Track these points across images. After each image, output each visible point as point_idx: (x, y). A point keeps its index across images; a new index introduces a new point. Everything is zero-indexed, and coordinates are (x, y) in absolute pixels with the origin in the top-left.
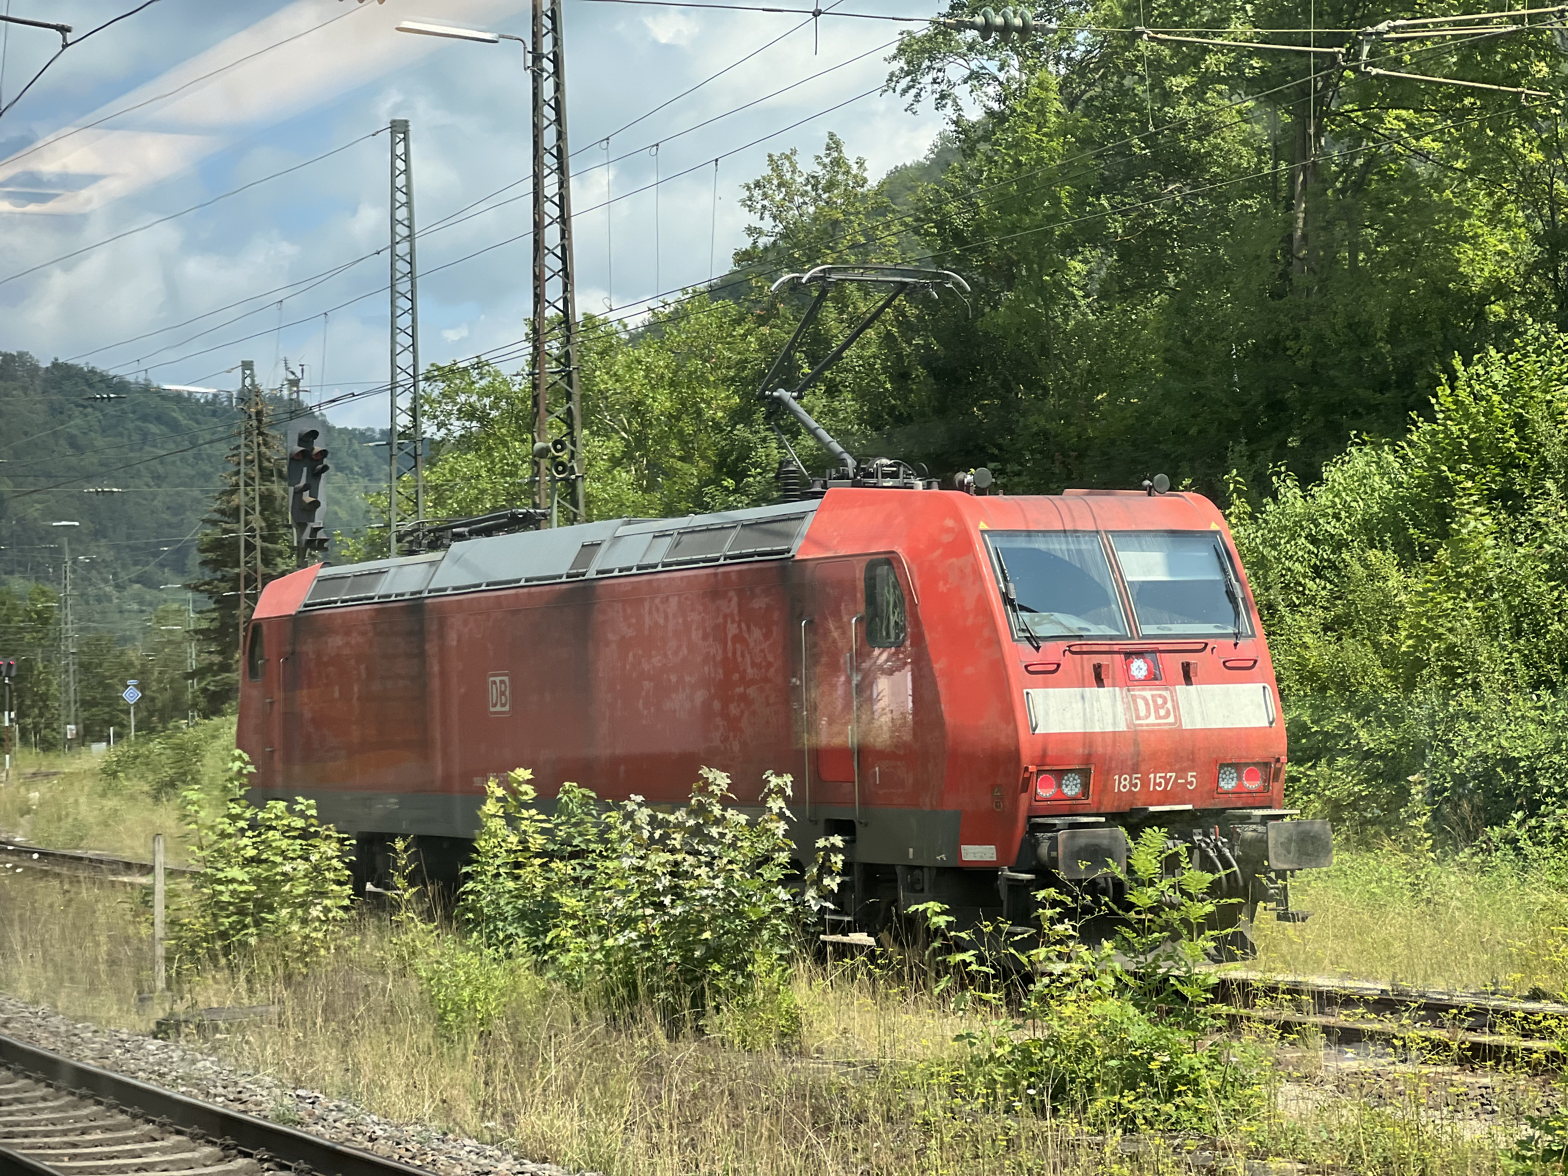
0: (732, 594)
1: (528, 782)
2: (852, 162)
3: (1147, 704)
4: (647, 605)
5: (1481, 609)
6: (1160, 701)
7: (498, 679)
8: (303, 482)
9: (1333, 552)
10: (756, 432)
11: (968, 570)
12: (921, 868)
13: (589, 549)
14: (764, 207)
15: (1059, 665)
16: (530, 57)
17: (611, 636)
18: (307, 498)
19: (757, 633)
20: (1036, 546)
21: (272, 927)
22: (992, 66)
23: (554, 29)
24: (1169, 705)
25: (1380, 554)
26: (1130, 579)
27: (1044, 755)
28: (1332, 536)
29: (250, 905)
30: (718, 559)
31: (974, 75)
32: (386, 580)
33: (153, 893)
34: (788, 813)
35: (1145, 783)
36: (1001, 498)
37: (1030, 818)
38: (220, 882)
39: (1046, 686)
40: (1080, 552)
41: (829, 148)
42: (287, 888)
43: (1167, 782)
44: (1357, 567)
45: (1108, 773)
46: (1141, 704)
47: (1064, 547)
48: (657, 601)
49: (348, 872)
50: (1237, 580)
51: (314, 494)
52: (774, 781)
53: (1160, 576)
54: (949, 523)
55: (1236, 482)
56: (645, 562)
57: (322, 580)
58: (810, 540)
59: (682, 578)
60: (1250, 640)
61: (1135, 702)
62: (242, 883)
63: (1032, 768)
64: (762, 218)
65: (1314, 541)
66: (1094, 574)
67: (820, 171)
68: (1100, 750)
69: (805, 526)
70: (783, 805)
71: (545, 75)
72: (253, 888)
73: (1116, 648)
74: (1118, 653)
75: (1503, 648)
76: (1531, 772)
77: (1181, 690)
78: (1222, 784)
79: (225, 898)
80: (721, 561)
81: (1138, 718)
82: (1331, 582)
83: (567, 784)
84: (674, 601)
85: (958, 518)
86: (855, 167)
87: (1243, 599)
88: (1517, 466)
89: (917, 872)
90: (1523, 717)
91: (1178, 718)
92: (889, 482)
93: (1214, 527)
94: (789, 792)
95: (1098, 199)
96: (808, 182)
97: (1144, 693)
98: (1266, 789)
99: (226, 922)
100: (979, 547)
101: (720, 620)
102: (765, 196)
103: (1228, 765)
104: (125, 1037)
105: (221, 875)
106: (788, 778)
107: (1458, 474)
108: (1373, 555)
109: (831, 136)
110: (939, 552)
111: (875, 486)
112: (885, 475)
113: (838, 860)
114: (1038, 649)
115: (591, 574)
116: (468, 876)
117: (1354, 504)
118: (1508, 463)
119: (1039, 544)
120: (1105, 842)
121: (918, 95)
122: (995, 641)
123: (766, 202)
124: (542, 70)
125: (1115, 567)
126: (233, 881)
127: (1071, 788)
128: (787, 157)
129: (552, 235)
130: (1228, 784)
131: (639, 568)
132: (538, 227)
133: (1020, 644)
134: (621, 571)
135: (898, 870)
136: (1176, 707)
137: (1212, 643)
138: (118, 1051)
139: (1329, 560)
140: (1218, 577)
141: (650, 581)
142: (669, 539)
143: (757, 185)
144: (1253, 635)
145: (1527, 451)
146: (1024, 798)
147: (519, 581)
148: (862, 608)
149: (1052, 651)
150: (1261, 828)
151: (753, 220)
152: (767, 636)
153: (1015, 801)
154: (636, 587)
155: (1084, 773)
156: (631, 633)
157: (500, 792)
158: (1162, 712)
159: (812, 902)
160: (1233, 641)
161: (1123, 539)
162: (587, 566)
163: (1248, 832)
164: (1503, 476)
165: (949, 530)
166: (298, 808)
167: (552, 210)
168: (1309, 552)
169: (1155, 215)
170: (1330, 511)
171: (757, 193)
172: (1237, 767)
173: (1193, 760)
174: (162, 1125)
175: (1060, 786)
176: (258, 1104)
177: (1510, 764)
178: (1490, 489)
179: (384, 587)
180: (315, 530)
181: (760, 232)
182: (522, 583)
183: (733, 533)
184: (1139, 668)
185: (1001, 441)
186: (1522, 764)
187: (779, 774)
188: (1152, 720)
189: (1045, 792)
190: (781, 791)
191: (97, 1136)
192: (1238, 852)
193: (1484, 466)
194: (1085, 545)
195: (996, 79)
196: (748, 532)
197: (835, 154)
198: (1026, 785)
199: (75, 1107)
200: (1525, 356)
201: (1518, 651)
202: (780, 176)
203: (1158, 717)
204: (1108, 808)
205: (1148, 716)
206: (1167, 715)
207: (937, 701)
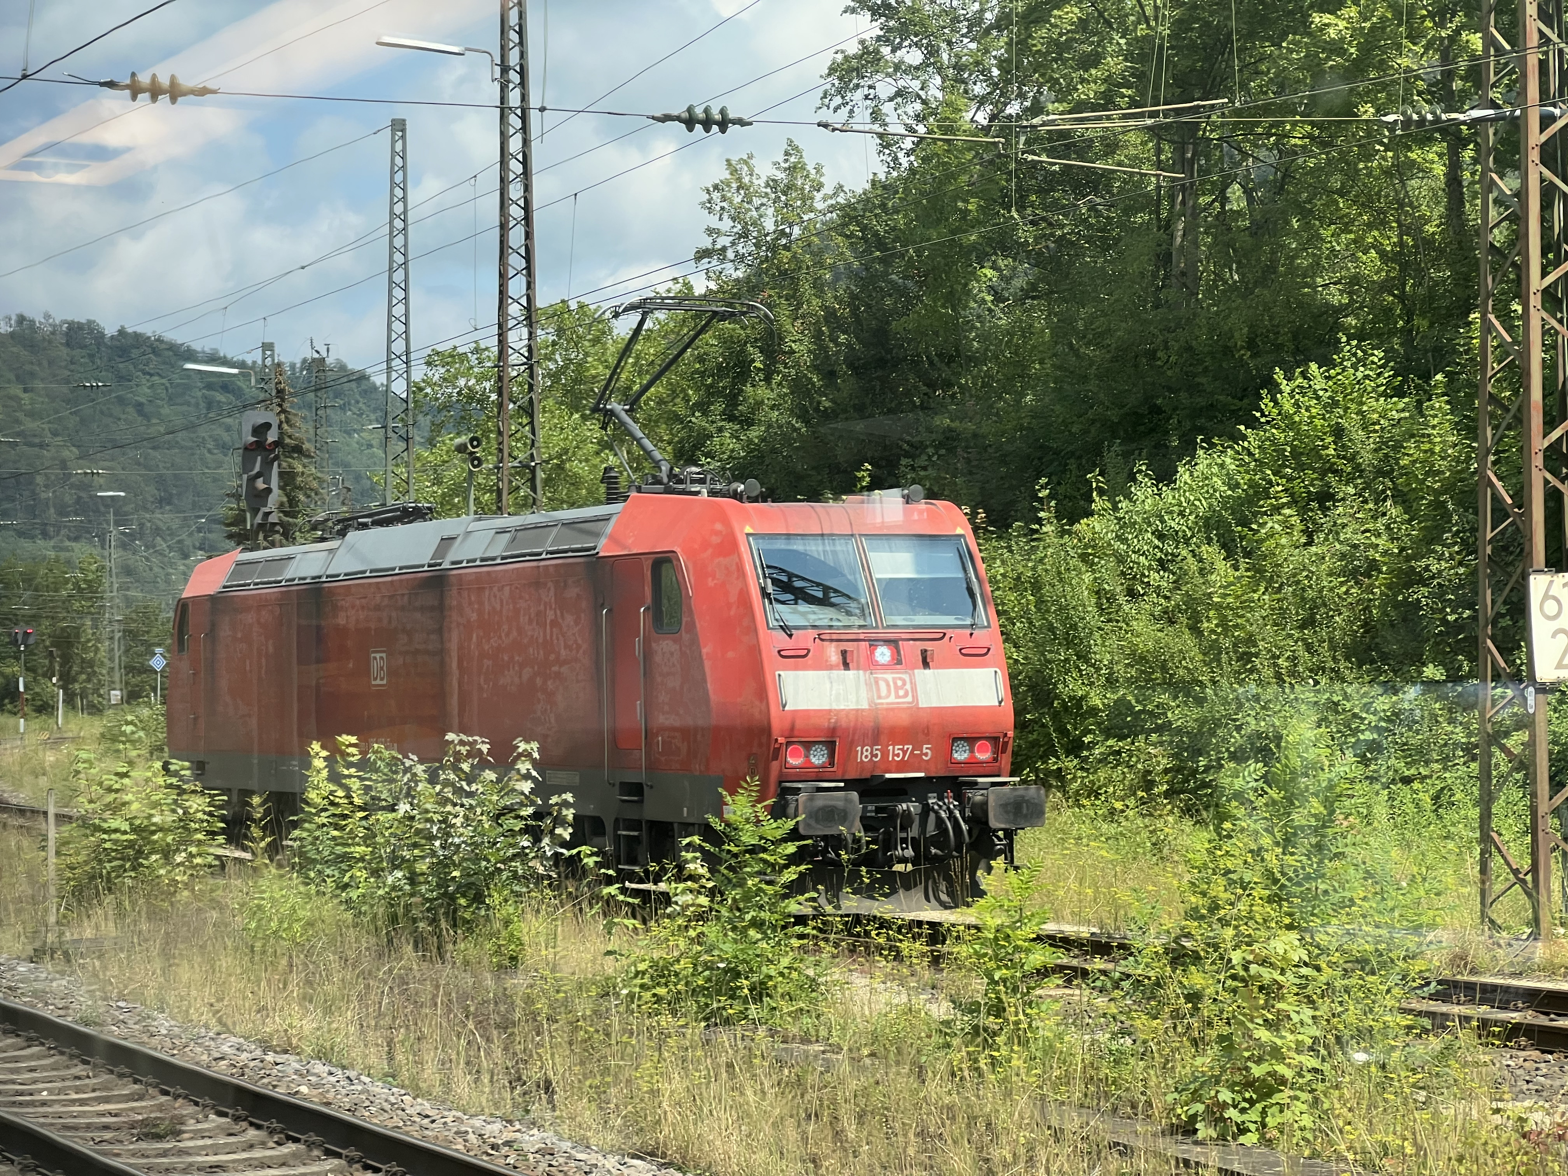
0: (550, 584)
2: (810, 167)
3: (888, 685)
6: (900, 683)
7: (378, 656)
8: (257, 468)
10: (713, 422)
11: (734, 567)
14: (723, 208)
16: (498, 70)
18: (260, 484)
19: (569, 619)
21: (147, 872)
22: (916, 85)
23: (521, 43)
24: (908, 686)
27: (792, 729)
28: (1177, 532)
29: (131, 852)
30: (540, 554)
31: (899, 93)
34: (534, 773)
35: (885, 754)
37: (781, 782)
38: (105, 832)
39: (796, 668)
40: (834, 553)
41: (787, 153)
43: (905, 753)
45: (852, 745)
47: (820, 548)
48: (495, 589)
50: (977, 577)
51: (267, 481)
53: (908, 572)
54: (718, 526)
55: (1098, 481)
56: (486, 555)
57: (239, 564)
58: (612, 538)
60: (985, 631)
61: (877, 683)
62: (125, 833)
63: (781, 740)
64: (721, 219)
65: (1161, 536)
67: (780, 175)
69: (610, 527)
70: (530, 767)
71: (511, 86)
72: (133, 837)
73: (862, 637)
78: (955, 755)
81: (879, 697)
84: (507, 589)
85: (726, 522)
86: (813, 172)
87: (982, 595)
88: (1334, 471)
91: (915, 697)
93: (959, 531)
95: (1009, 212)
96: (767, 185)
97: (885, 676)
98: (995, 760)
100: (743, 548)
101: (542, 607)
102: (724, 199)
104: (3, 961)
105: (105, 825)
109: (790, 142)
110: (710, 551)
113: (569, 814)
115: (445, 566)
120: (840, 804)
121: (854, 109)
122: (753, 629)
123: (724, 204)
124: (509, 81)
125: (867, 567)
126: (116, 831)
127: (818, 758)
128: (746, 163)
129: (516, 237)
130: (961, 755)
131: (482, 560)
132: (504, 227)
133: (774, 632)
136: (914, 689)
137: (950, 633)
140: (961, 575)
141: (488, 573)
143: (716, 187)
144: (989, 626)
146: (775, 765)
147: (394, 569)
148: (649, 600)
151: (713, 221)
152: (577, 623)
154: (479, 577)
155: (830, 745)
157: (324, 754)
158: (901, 693)
160: (969, 631)
162: (443, 557)
165: (717, 533)
167: (516, 212)
168: (1154, 547)
171: (716, 195)
172: (971, 741)
173: (928, 734)
180: (267, 514)
181: (718, 232)
183: (555, 530)
188: (892, 699)
190: (528, 755)
192: (968, 813)
193: (1303, 470)
195: (919, 96)
196: (565, 530)
197: (793, 159)
198: (776, 754)
202: (739, 179)
203: (897, 696)
204: (852, 775)
205: (888, 696)
206: (906, 695)
207: (704, 680)
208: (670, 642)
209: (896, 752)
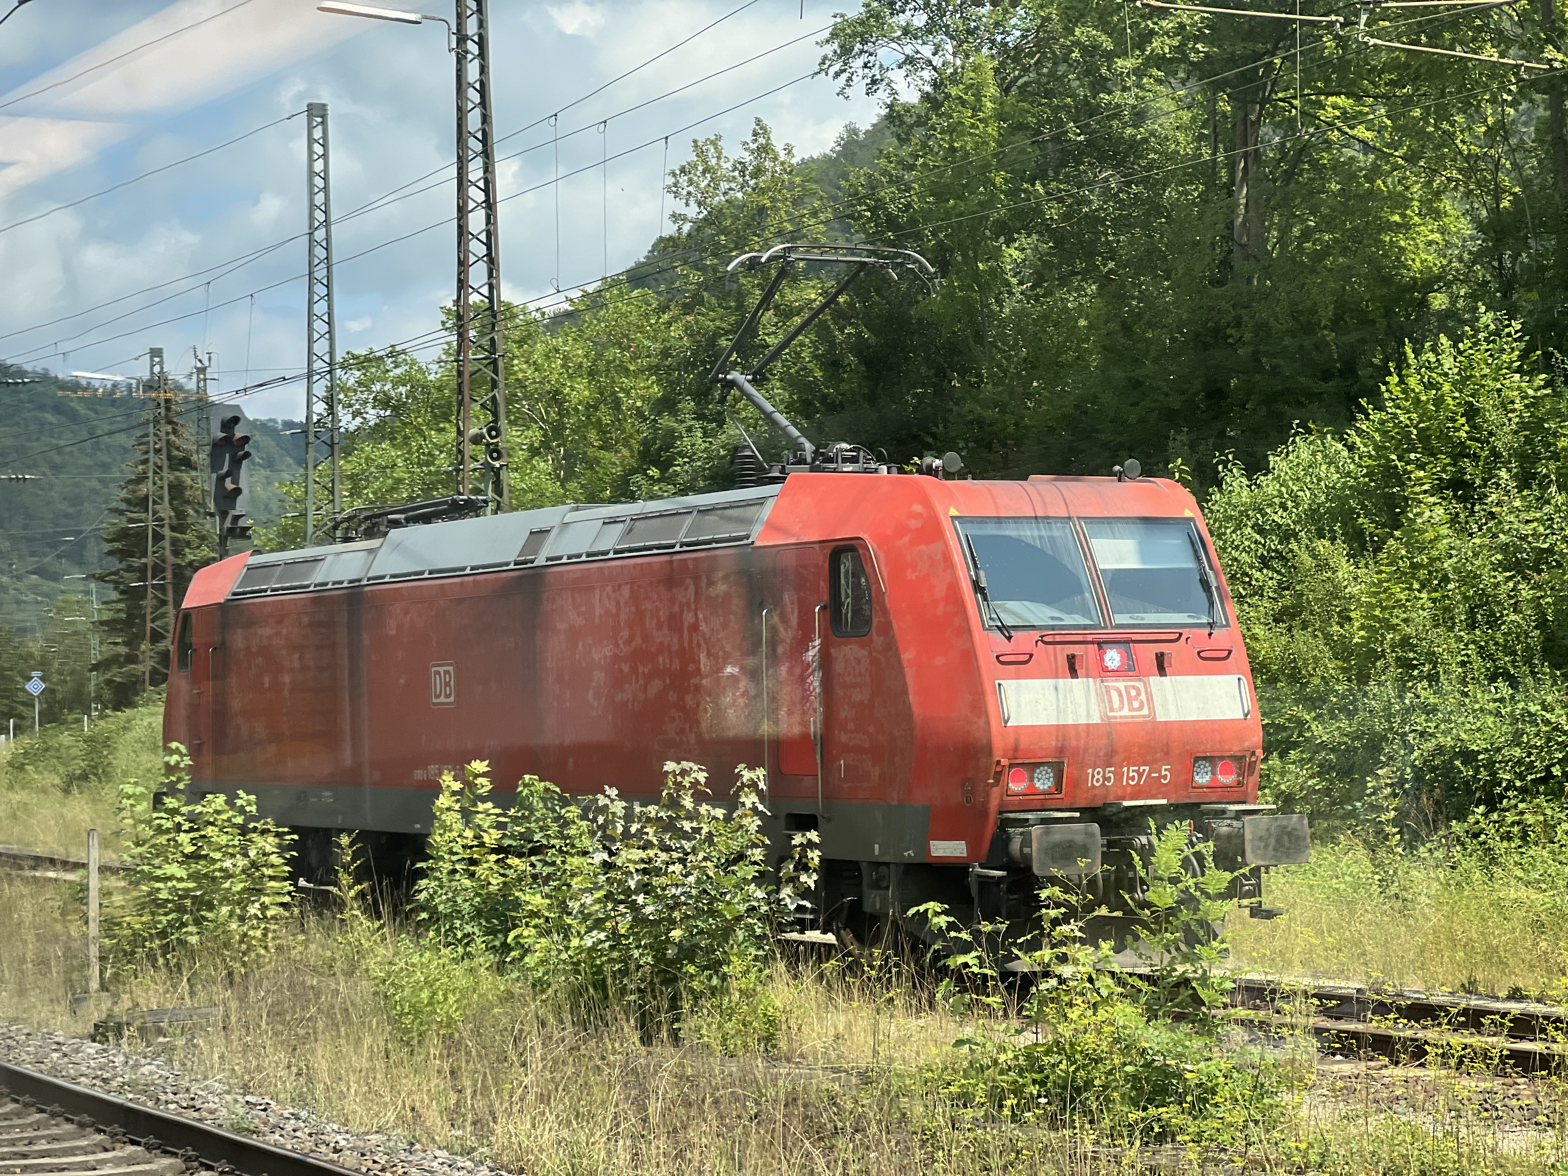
0: (689, 582)
1: (484, 775)
2: (779, 148)
3: (1120, 695)
4: (597, 593)
5: (1434, 601)
6: (1133, 693)
7: (441, 670)
8: (226, 469)
9: (1280, 543)
10: (682, 422)
11: (939, 557)
12: (887, 864)
13: (539, 535)
14: (689, 193)
15: (1031, 655)
16: (454, 38)
17: (561, 626)
18: (229, 485)
19: (715, 622)
20: (1007, 533)
21: (211, 926)
22: (927, 51)
23: (480, 11)
24: (1143, 697)
25: (1327, 543)
26: (1102, 566)
27: (1016, 749)
28: (1279, 526)
29: (188, 902)
30: (673, 546)
31: (909, 60)
32: (322, 568)
33: (88, 889)
34: (761, 807)
35: (1119, 776)
36: (969, 483)
37: (1001, 813)
38: (158, 879)
39: (1018, 677)
40: (1052, 539)
41: (755, 134)
42: (227, 885)
43: (1140, 775)
44: (1305, 557)
45: (1082, 766)
46: (1114, 695)
47: (1036, 533)
48: (609, 589)
49: (287, 868)
50: (1211, 568)
51: (235, 481)
52: (747, 775)
53: (1132, 563)
54: (918, 508)
55: (1181, 471)
56: (595, 549)
57: (252, 568)
58: (771, 526)
59: (635, 566)
60: (1224, 630)
61: (1108, 692)
62: (181, 880)
63: (1004, 762)
64: (687, 205)
65: (1260, 531)
66: (1067, 562)
67: (747, 157)
68: (1073, 743)
69: (766, 511)
70: (756, 800)
71: (470, 57)
72: (192, 885)
73: (1090, 638)
74: (1092, 642)
75: (1460, 639)
76: (1490, 765)
77: (1155, 680)
78: (1197, 778)
79: (164, 895)
80: (677, 548)
81: (1112, 710)
82: (1278, 572)
83: (527, 777)
84: (626, 589)
85: (927, 504)
86: (782, 153)
87: (1217, 588)
88: (1468, 456)
89: (883, 869)
90: (1482, 710)
91: (1152, 710)
92: (849, 467)
93: (1188, 513)
94: (762, 785)
95: (1033, 185)
96: (735, 168)
97: (1117, 684)
98: (1240, 784)
99: (164, 919)
100: (949, 534)
101: (676, 609)
102: (691, 182)
103: (1205, 758)
104: (61, 1039)
105: (159, 872)
106: (761, 772)
107: (1407, 464)
108: (1322, 546)
109: (758, 121)
110: (906, 539)
111: (835, 471)
112: (845, 460)
113: (815, 856)
114: (1009, 638)
115: (540, 561)
116: (423, 874)
117: (1300, 493)
118: (1459, 452)
119: (1011, 531)
120: (1079, 839)
121: (850, 79)
122: (966, 630)
123: (691, 189)
124: (467, 52)
125: (1089, 555)
126: (171, 878)
127: (1043, 782)
128: (713, 143)
129: (476, 221)
130: (1202, 778)
131: (588, 555)
132: (462, 212)
133: (990, 633)
134: (569, 558)
135: (863, 866)
136: (1150, 699)
137: (1186, 633)
138: (55, 1055)
139: (1276, 551)
140: (1191, 565)
141: (601, 568)
142: (621, 525)
143: (683, 170)
144: (1228, 625)
145: (1477, 440)
146: (995, 792)
148: (826, 597)
149: (1024, 641)
150: (1235, 823)
151: (679, 207)
152: (725, 625)
153: (987, 796)
154: (585, 575)
155: (1058, 767)
156: (580, 621)
157: (457, 786)
158: (1136, 704)
159: (788, 901)
160: (1207, 631)
161: (1096, 526)
162: (536, 553)
163: (1223, 827)
164: (1454, 465)
165: (917, 516)
166: (239, 802)
167: (476, 195)
168: (1256, 542)
169: (1090, 202)
170: (1277, 500)
171: (683, 180)
172: (1212, 760)
173: (1167, 753)
174: (113, 1135)
175: (1031, 779)
176: (211, 1112)
177: (1469, 757)
178: (1440, 479)
179: (318, 576)
180: (237, 518)
181: (684, 218)
182: (468, 571)
183: (689, 519)
184: (1113, 658)
185: (934, 429)
186: (1481, 757)
187: (751, 768)
188: (1125, 712)
189: (1017, 787)
190: (753, 785)
191: (43, 1146)
193: (1433, 455)
194: (1057, 531)
195: (929, 63)
196: (705, 518)
197: (762, 141)
198: (997, 780)
199: (19, 1115)
200: (1475, 344)
201: (1474, 642)
202: (706, 162)
203: (1131, 709)
204: (1082, 804)
205: (1121, 708)
206: (1141, 707)
207: (905, 692)
208: (855, 647)
209: (1131, 774)
